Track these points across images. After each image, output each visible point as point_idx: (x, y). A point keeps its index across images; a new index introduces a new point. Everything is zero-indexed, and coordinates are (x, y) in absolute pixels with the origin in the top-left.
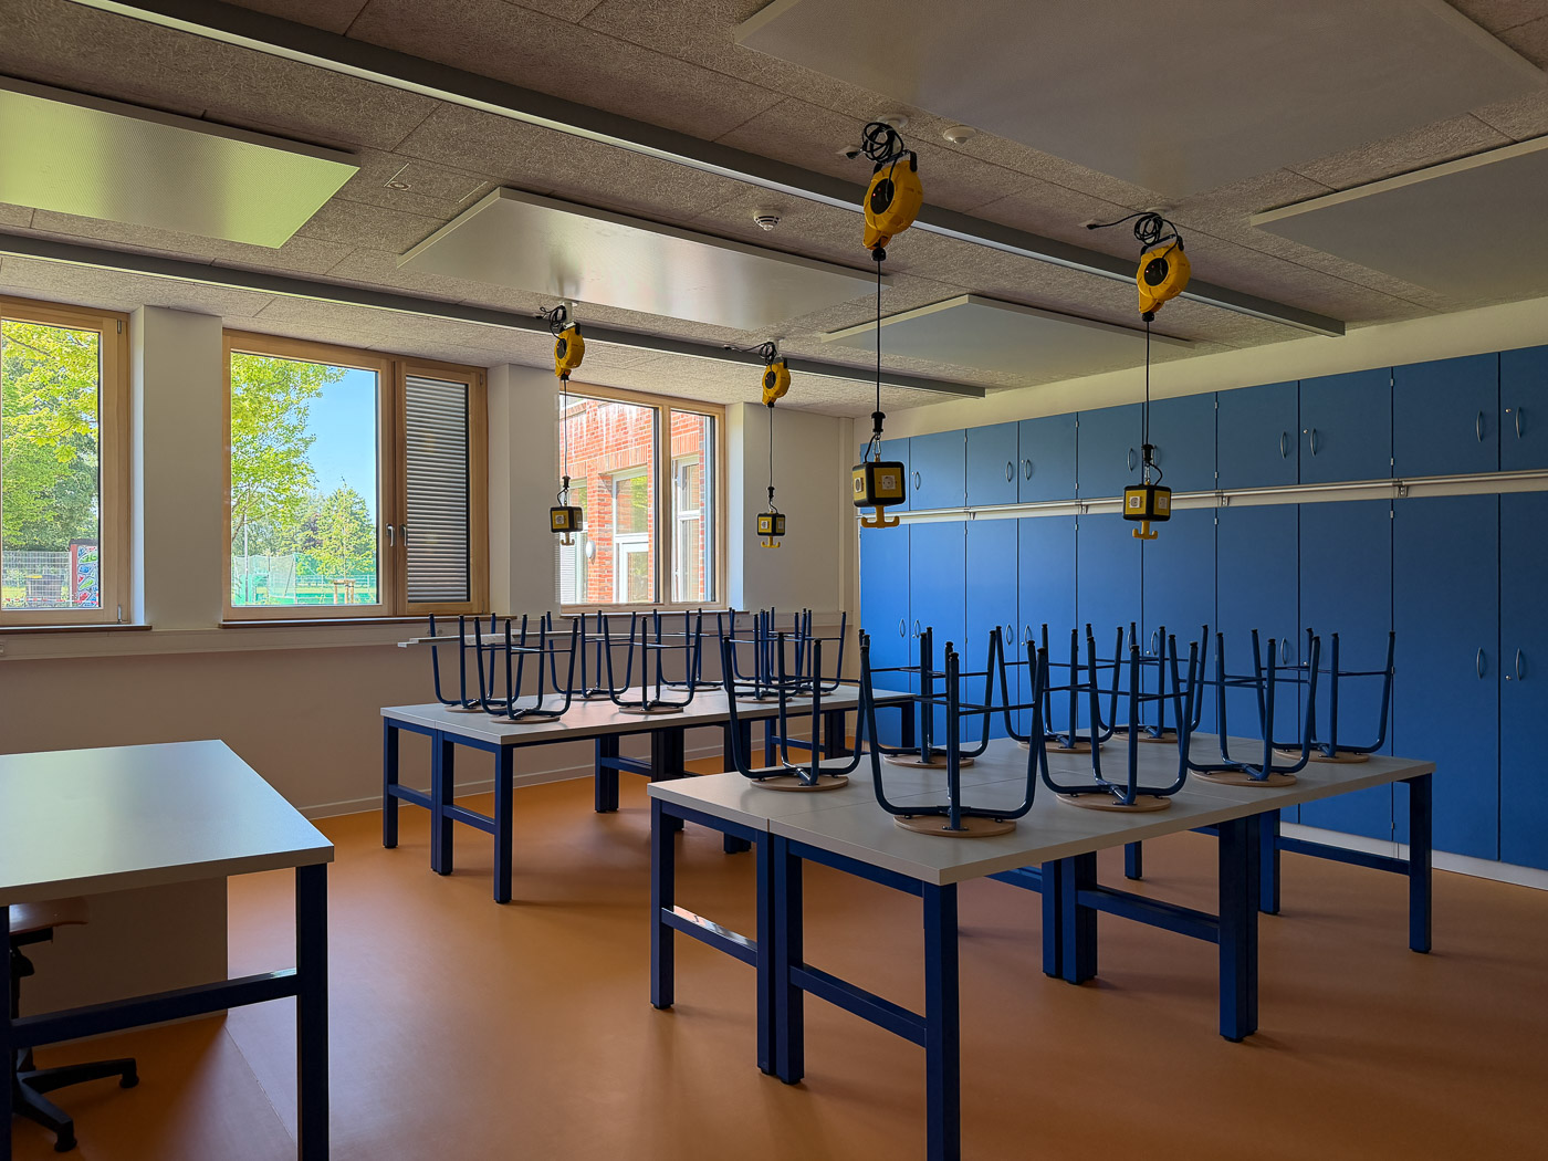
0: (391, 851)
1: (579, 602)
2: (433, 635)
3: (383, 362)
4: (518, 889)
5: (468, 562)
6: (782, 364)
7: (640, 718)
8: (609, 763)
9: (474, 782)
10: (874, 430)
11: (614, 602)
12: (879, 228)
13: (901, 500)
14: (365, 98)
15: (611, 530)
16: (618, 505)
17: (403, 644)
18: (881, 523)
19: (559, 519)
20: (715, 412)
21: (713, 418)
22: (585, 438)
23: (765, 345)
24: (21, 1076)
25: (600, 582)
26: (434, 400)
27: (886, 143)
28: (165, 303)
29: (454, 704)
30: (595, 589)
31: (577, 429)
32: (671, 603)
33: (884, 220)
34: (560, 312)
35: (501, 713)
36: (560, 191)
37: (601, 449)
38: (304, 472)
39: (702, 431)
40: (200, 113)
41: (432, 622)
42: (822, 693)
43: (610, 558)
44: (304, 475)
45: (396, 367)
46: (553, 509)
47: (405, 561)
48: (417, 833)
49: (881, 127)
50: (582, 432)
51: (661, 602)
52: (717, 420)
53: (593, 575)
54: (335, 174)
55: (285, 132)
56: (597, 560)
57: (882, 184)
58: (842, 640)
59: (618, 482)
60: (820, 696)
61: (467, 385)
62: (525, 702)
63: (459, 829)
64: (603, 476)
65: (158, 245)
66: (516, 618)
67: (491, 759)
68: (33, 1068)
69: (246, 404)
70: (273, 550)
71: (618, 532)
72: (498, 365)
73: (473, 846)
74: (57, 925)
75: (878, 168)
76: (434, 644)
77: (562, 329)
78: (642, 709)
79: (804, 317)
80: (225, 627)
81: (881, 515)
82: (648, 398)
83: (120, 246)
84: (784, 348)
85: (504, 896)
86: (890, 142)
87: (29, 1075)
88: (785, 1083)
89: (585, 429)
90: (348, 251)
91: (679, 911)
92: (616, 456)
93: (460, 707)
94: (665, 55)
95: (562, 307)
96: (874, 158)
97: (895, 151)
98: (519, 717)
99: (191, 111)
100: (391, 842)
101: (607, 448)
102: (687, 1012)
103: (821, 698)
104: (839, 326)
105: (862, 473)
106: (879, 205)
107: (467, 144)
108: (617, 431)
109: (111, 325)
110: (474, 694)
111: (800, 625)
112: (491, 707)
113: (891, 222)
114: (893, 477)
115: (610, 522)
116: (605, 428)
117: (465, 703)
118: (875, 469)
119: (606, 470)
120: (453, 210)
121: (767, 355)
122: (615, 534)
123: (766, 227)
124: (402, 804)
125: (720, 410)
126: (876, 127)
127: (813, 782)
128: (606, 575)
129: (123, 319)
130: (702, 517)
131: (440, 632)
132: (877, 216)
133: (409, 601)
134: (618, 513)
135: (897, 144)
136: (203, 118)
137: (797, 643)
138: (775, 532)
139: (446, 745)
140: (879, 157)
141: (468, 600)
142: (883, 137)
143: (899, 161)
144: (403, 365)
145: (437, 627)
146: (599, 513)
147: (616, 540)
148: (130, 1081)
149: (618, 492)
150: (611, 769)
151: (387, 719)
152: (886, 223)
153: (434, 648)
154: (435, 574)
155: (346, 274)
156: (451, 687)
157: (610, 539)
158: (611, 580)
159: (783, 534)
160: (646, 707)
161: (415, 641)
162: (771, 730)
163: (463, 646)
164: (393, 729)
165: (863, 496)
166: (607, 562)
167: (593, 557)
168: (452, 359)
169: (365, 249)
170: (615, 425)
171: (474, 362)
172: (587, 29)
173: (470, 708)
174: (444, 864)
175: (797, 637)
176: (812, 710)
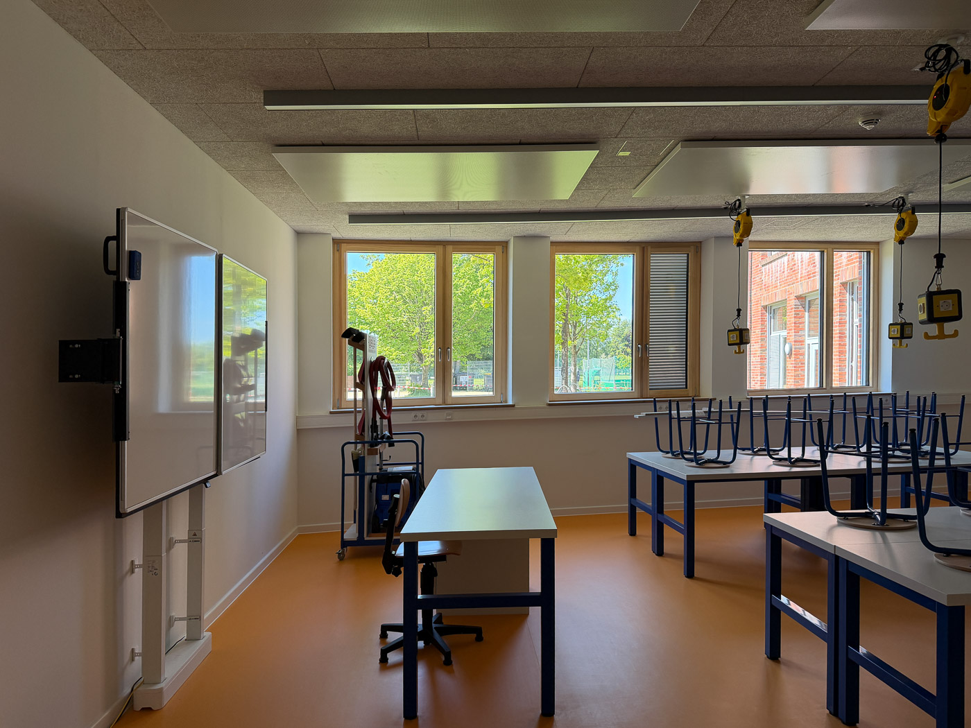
0: (632, 537)
1: (781, 388)
2: (656, 411)
3: (638, 248)
4: (698, 570)
5: (686, 364)
6: (910, 211)
7: (786, 469)
8: (774, 497)
9: (674, 501)
10: (936, 267)
11: (806, 387)
12: (939, 120)
13: (959, 317)
14: (595, 115)
15: (804, 335)
16: (810, 317)
17: (637, 416)
18: (941, 336)
19: (733, 337)
20: (871, 248)
21: (869, 253)
22: (786, 273)
23: (897, 199)
24: (434, 625)
25: (795, 371)
26: (668, 265)
27: (944, 58)
28: (522, 234)
29: (668, 453)
30: (792, 376)
31: (781, 267)
32: (832, 388)
33: (942, 115)
34: (738, 202)
35: (691, 460)
36: (719, 136)
37: (797, 279)
38: (614, 310)
39: (860, 262)
40: (518, 141)
41: (655, 402)
42: (936, 457)
43: (803, 354)
44: (614, 312)
45: (643, 250)
46: (729, 331)
47: (648, 368)
48: (645, 529)
49: (941, 46)
50: (784, 269)
51: (824, 387)
52: (872, 254)
53: (790, 366)
54: (588, 156)
55: (560, 141)
56: (793, 356)
57: (940, 89)
58: (961, 417)
59: (809, 301)
60: (935, 459)
61: (688, 254)
62: (711, 454)
63: (667, 529)
64: (798, 298)
65: (513, 208)
66: (715, 399)
67: (681, 489)
68: (443, 623)
69: (580, 275)
70: (607, 354)
71: (809, 336)
72: (707, 239)
73: (674, 541)
74: (449, 554)
75: (940, 77)
76: (656, 416)
77: (739, 214)
78: (788, 463)
79: (924, 176)
80: (550, 405)
81: (941, 329)
82: (817, 245)
83: (496, 211)
84: (913, 198)
85: (690, 574)
86: (947, 57)
87: (437, 625)
88: (843, 723)
89: (786, 266)
90: (606, 192)
91: (784, 599)
92: (808, 282)
93: (670, 455)
94: (764, 46)
95: (739, 200)
96: (936, 70)
97: (952, 61)
98: (701, 463)
99: (514, 142)
100: (633, 532)
101: (801, 278)
102: (789, 664)
103: (936, 461)
104: (958, 177)
105: (923, 300)
106: (938, 104)
107: (656, 124)
108: (809, 265)
109: (499, 249)
110: (676, 448)
111: (922, 404)
112: (686, 456)
113: (947, 114)
114: (950, 301)
115: (803, 329)
116: (800, 264)
117: (673, 453)
118: (934, 297)
119: (800, 293)
120: (658, 159)
121: (898, 206)
122: (807, 338)
123: (867, 128)
124: (638, 511)
125: (873, 247)
126: (937, 48)
127: (883, 522)
128: (799, 366)
129: (505, 245)
130: (860, 324)
131: (660, 408)
132: (937, 112)
133: (650, 389)
134: (809, 322)
135: (954, 56)
136: (520, 144)
137: (918, 419)
138: (902, 337)
139: (659, 478)
140: (940, 69)
141: (686, 388)
142: (943, 53)
143: (953, 70)
144: (649, 248)
145: (658, 405)
146: (795, 323)
147: (807, 342)
148: (479, 638)
149: (809, 307)
150: (776, 502)
151: (630, 460)
152: (943, 116)
153: (656, 419)
154: (667, 372)
155: (607, 205)
156: (665, 444)
157: (803, 341)
158: (804, 370)
159: (911, 337)
160: (790, 462)
161: (643, 414)
162: (906, 483)
163: (671, 418)
164: (633, 466)
165: (924, 316)
166: (801, 357)
167: (790, 354)
168: (678, 240)
169: (614, 189)
170: (807, 261)
171: (692, 239)
172: (709, 46)
173: (675, 456)
174: (659, 551)
175: (919, 415)
176: (881, 472)
